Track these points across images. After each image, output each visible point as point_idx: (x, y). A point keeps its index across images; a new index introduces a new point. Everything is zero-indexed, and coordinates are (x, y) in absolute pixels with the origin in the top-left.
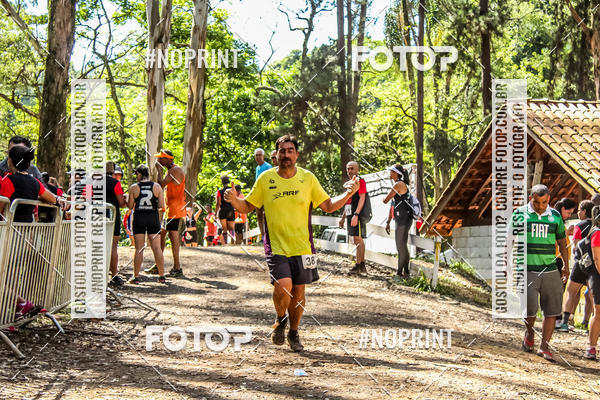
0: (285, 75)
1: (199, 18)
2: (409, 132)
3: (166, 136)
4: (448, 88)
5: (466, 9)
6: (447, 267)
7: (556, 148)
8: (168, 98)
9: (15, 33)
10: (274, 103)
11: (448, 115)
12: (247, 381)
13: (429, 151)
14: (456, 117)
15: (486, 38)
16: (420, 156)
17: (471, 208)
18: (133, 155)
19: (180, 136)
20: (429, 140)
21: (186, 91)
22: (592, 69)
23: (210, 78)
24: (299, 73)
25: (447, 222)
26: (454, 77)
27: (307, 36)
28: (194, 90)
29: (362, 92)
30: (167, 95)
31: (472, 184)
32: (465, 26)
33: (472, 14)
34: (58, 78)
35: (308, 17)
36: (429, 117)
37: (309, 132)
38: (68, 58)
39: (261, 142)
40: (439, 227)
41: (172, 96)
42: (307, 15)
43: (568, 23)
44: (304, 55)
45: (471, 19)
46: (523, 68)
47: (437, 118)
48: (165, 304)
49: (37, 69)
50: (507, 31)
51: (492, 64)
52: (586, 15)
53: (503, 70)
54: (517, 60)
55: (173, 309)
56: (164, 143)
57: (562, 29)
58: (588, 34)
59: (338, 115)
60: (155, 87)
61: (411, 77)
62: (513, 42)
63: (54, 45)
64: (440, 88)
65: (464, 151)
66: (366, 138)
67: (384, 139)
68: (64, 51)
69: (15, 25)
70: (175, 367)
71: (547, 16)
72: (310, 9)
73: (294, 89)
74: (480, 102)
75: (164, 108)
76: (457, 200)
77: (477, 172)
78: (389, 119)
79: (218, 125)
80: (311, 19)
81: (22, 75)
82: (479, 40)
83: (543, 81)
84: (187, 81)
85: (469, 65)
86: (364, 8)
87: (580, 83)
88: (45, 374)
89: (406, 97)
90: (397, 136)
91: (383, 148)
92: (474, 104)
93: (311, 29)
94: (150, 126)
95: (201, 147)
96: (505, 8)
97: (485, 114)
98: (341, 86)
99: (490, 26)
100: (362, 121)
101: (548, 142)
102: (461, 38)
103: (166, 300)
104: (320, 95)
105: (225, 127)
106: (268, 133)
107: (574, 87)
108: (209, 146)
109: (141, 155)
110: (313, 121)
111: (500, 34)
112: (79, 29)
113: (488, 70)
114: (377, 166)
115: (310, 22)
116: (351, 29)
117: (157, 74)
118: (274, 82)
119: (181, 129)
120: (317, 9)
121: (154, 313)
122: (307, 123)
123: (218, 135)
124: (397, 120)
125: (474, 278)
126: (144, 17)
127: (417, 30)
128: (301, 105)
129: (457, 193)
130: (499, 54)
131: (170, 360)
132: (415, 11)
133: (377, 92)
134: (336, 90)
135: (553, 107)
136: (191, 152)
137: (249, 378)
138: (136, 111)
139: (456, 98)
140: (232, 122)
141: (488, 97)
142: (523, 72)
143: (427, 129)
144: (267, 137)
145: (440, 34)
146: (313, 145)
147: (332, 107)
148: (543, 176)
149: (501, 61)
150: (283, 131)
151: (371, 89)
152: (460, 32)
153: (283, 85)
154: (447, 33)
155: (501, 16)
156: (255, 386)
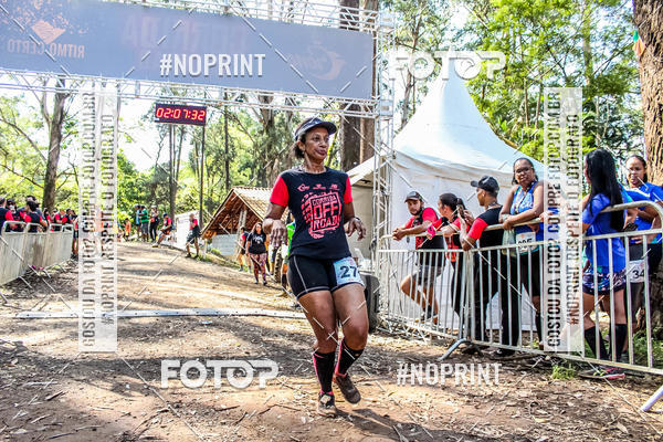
0: (148, 174)
2: (197, 198)
4: (212, 181)
5: (220, 151)
6: (210, 251)
7: (252, 206)
9: (35, 153)
10: (143, 185)
11: (213, 191)
13: (205, 205)
14: (216, 192)
15: (227, 164)
16: (201, 207)
17: (220, 228)
20: (205, 201)
22: (267, 176)
24: (154, 173)
25: (210, 233)
26: (215, 177)
27: (157, 159)
29: (179, 182)
32: (219, 158)
33: (222, 153)
34: (52, 173)
35: (158, 152)
36: (205, 192)
37: (157, 197)
40: (207, 235)
43: (258, 158)
44: (156, 167)
45: (222, 155)
47: (208, 192)
49: (43, 169)
51: (230, 172)
52: (265, 156)
53: (234, 175)
54: (239, 171)
57: (256, 161)
59: (169, 190)
61: (198, 176)
62: (238, 164)
63: (51, 159)
64: (209, 181)
65: (218, 206)
66: (180, 200)
67: (187, 200)
68: (55, 162)
69: (34, 150)
71: (250, 155)
72: (159, 149)
73: (151, 179)
74: (225, 187)
76: (214, 225)
77: (222, 214)
78: (189, 193)
81: (37, 171)
82: (225, 163)
83: (249, 179)
85: (220, 173)
86: (180, 149)
87: (262, 181)
88: (41, 295)
89: (197, 185)
90: (192, 199)
91: (187, 204)
92: (222, 187)
93: (159, 156)
96: (235, 152)
97: (226, 191)
98: (170, 179)
99: (229, 158)
100: (178, 193)
102: (218, 162)
104: (162, 183)
107: (260, 182)
110: (159, 193)
111: (233, 162)
112: (61, 152)
113: (228, 175)
114: (184, 211)
115: (159, 154)
116: (175, 157)
118: (143, 177)
120: (162, 149)
122: (156, 193)
124: (193, 193)
125: (220, 255)
127: (201, 158)
128: (154, 186)
130: (232, 169)
132: (200, 151)
133: (185, 182)
134: (168, 180)
135: (251, 190)
139: (216, 185)
141: (228, 185)
142: (241, 176)
143: (204, 197)
144: (141, 198)
145: (210, 160)
146: (158, 202)
147: (167, 187)
148: (247, 216)
149: (233, 171)
150: (147, 196)
151: (183, 181)
152: (217, 160)
153: (147, 178)
154: (212, 160)
155: (233, 155)
156: (129, 299)
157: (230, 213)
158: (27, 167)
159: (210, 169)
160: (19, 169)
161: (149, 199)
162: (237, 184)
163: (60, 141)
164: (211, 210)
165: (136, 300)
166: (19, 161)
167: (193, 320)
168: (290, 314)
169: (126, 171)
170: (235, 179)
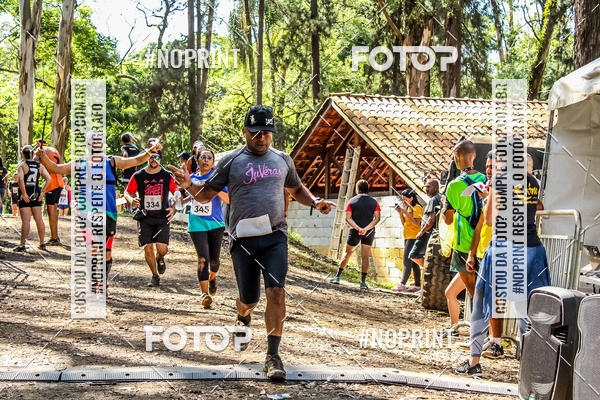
0: (141, 66)
1: (66, 13)
3: (36, 117)
4: (283, 81)
5: (299, 13)
7: (372, 136)
8: (38, 83)
10: (133, 90)
11: (283, 103)
12: (103, 337)
14: (290, 105)
18: (6, 133)
19: (49, 116)
21: (55, 77)
23: (76, 67)
26: (288, 71)
27: (162, 32)
28: (62, 76)
29: (210, 82)
30: (37, 80)
31: (302, 164)
32: (298, 28)
33: (304, 17)
35: (163, 16)
37: (163, 116)
39: (121, 124)
41: (41, 81)
42: (162, 13)
43: (384, 28)
44: (159, 48)
45: (303, 21)
46: (347, 64)
47: (274, 105)
48: (33, 267)
50: (334, 33)
51: (321, 60)
52: (400, 21)
53: (331, 65)
54: (342, 57)
55: (40, 272)
56: (35, 123)
57: (379, 33)
58: (400, 38)
59: (188, 101)
60: (26, 74)
61: (252, 70)
62: (339, 42)
64: (276, 79)
65: (297, 135)
66: (212, 122)
67: (228, 123)
70: (41, 324)
71: (367, 20)
72: (165, 9)
73: (148, 77)
74: (310, 93)
75: (35, 91)
77: (305, 154)
78: (232, 105)
80: (166, 18)
82: (310, 40)
83: (364, 75)
84: (55, 68)
85: (300, 61)
86: (211, 10)
87: (394, 78)
89: (248, 87)
90: (239, 120)
91: (227, 130)
92: (305, 95)
93: (165, 26)
94: (21, 108)
96: (332, 14)
97: (315, 104)
98: (191, 76)
99: (319, 28)
100: (209, 107)
101: (365, 131)
102: (294, 38)
103: (34, 264)
104: (173, 84)
106: (126, 115)
107: (388, 82)
109: (13, 133)
110: (166, 106)
111: (328, 36)
113: (317, 65)
114: (222, 145)
115: (165, 21)
116: (200, 27)
117: (29, 62)
118: (132, 71)
120: (171, 9)
121: (23, 276)
122: (161, 107)
124: (240, 106)
125: (301, 245)
126: (17, 11)
127: (257, 28)
128: (156, 92)
130: (327, 52)
131: (37, 318)
132: (256, 12)
133: (222, 82)
134: (187, 80)
135: (370, 101)
136: (59, 132)
137: (105, 333)
138: (9, 94)
139: (290, 88)
141: (317, 89)
142: (347, 68)
144: (126, 119)
145: (277, 33)
146: (166, 127)
147: (183, 94)
148: (361, 159)
149: (328, 58)
150: (140, 114)
151: (217, 79)
152: (294, 33)
153: (140, 73)
154: (282, 33)
155: (329, 20)
156: (110, 341)
157: (323, 152)
159: (276, 54)
161: (144, 121)
162: (336, 88)
165: (124, 344)
167: (250, 390)
168: (461, 381)
169: (95, 59)
170: (332, 74)
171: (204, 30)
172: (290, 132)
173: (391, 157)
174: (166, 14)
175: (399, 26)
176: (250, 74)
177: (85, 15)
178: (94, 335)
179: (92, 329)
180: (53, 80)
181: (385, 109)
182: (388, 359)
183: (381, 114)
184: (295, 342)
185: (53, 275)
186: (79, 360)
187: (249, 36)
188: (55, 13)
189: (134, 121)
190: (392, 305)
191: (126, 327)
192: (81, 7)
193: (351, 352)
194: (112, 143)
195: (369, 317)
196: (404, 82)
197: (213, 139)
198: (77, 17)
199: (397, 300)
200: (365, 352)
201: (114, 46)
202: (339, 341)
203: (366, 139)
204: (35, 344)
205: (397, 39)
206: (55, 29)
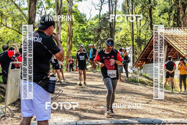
0: (94, 22)
1: (70, 7)
2: (130, 37)
4: (140, 24)
5: (145, 2)
6: (142, 75)
7: (171, 41)
8: (62, 30)
9: (19, 13)
10: (92, 30)
11: (140, 32)
12: (88, 110)
13: (135, 42)
14: (143, 32)
16: (133, 44)
17: (148, 58)
19: (66, 40)
20: (135, 39)
21: (67, 27)
22: (181, 18)
23: (74, 24)
24: (98, 21)
25: (141, 62)
26: (142, 21)
27: (100, 11)
28: (69, 27)
29: (116, 26)
31: (148, 52)
32: (144, 7)
36: (135, 32)
37: (102, 38)
38: (34, 20)
39: (88, 41)
40: (139, 64)
41: (63, 29)
42: (100, 5)
43: (173, 5)
44: (100, 16)
45: (146, 5)
46: (161, 18)
47: (137, 33)
50: (156, 8)
51: (152, 17)
52: (178, 3)
53: (156, 19)
54: (159, 16)
57: (172, 7)
59: (110, 33)
60: (58, 27)
62: (158, 11)
63: (30, 17)
64: (138, 24)
66: (118, 39)
67: (123, 39)
68: (33, 18)
69: (19, 11)
71: (167, 3)
72: (101, 4)
73: (97, 26)
74: (149, 28)
75: (61, 32)
76: (144, 56)
77: (149, 48)
78: (124, 33)
79: (76, 36)
82: (149, 11)
83: (167, 21)
84: (67, 25)
85: (146, 18)
86: (116, 3)
87: (177, 22)
89: (129, 27)
90: (126, 38)
91: (122, 41)
92: (148, 29)
93: (101, 9)
95: (72, 43)
96: (156, 2)
97: (151, 31)
98: (110, 25)
99: (151, 7)
100: (116, 34)
102: (143, 10)
104: (105, 28)
105: (78, 37)
106: (90, 38)
107: (175, 23)
108: (74, 42)
110: (103, 35)
111: (154, 9)
113: (151, 19)
115: (101, 7)
116: (112, 9)
117: (59, 23)
118: (91, 24)
119: (66, 38)
120: (103, 4)
121: (61, 91)
123: (76, 39)
124: (126, 33)
125: (149, 78)
126: (55, 7)
127: (131, 8)
128: (99, 30)
129: (144, 55)
130: (154, 14)
132: (130, 3)
133: (121, 26)
134: (109, 26)
135: (170, 30)
136: (69, 45)
139: (143, 27)
140: (80, 36)
141: (151, 27)
142: (161, 19)
143: (135, 36)
144: (90, 40)
145: (138, 9)
146: (103, 41)
147: (108, 31)
148: (168, 49)
149: (155, 16)
150: (94, 38)
151: (119, 25)
152: (143, 9)
153: (94, 25)
154: (140, 9)
155: (155, 4)
156: (90, 112)
158: (15, 22)
160: (10, 24)
161: (96, 40)
163: (35, 4)
164: (140, 45)
166: (10, 18)
169: (79, 21)
170: (156, 21)
171: (114, 10)
172: (143, 41)
173: (178, 48)
174: (101, 5)
175: (178, 4)
176: (129, 23)
177: (76, 7)
178: (85, 110)
179: (85, 108)
180: (67, 28)
181: (175, 32)
182: (182, 115)
183: (174, 34)
184: (150, 110)
185: (71, 91)
186: (81, 118)
187: (129, 11)
188: (66, 7)
189: (93, 40)
190: (181, 97)
191: (95, 107)
192: (75, 5)
193: (169, 113)
194: (86, 47)
195: (173, 101)
196: (181, 23)
197: (118, 45)
198: (73, 8)
199: (182, 95)
200: (174, 113)
201: (85, 16)
202: (165, 110)
203: (169, 43)
204: (67, 113)
205: (178, 9)
206: (66, 12)
